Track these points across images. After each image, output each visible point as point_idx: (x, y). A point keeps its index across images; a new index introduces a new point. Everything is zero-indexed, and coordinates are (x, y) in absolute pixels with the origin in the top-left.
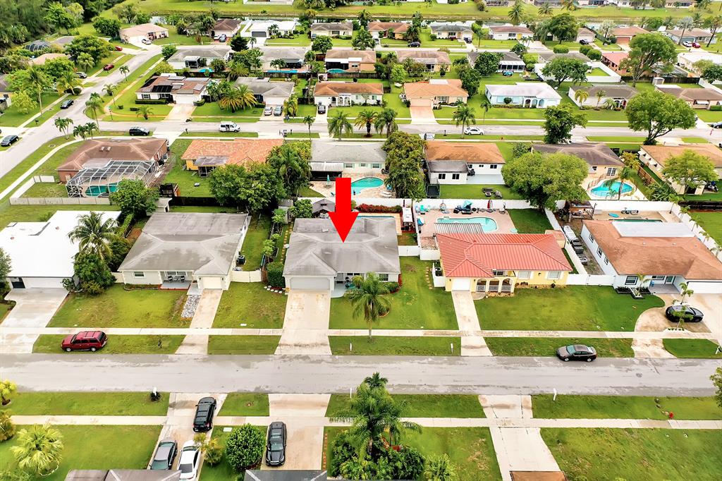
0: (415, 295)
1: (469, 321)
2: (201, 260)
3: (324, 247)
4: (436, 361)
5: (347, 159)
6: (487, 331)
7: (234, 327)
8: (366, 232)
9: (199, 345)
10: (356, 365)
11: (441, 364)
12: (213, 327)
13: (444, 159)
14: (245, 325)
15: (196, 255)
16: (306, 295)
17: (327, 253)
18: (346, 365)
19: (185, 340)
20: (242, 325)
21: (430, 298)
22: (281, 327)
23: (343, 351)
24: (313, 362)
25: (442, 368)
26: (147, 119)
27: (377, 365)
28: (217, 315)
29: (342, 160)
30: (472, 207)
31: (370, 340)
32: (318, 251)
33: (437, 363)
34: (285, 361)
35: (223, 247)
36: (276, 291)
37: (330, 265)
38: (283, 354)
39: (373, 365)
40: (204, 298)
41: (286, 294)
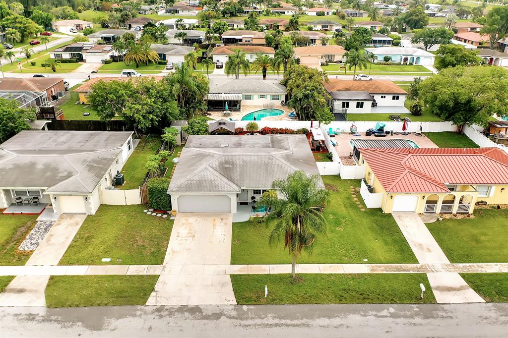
0: (344, 218)
1: (429, 250)
2: (60, 175)
3: (223, 159)
4: (402, 313)
5: (246, 91)
6: (461, 265)
7: (92, 263)
8: (273, 147)
9: (31, 291)
10: (277, 321)
11: (412, 317)
12: (61, 263)
13: (344, 90)
14: (108, 260)
15: (55, 170)
16: (199, 219)
17: (226, 166)
18: (258, 321)
19: (13, 284)
20: (104, 260)
21: (366, 221)
22: (161, 262)
23: (254, 298)
24: (207, 317)
25: (415, 324)
26: (54, 71)
27: (310, 322)
28: (70, 246)
29: (240, 91)
30: (385, 130)
31: (293, 280)
32: (216, 163)
33: (406, 317)
34: (161, 317)
35: (94, 161)
36: (159, 215)
37: (231, 179)
38: (159, 304)
39: (304, 321)
40: (58, 224)
41: (172, 218)
